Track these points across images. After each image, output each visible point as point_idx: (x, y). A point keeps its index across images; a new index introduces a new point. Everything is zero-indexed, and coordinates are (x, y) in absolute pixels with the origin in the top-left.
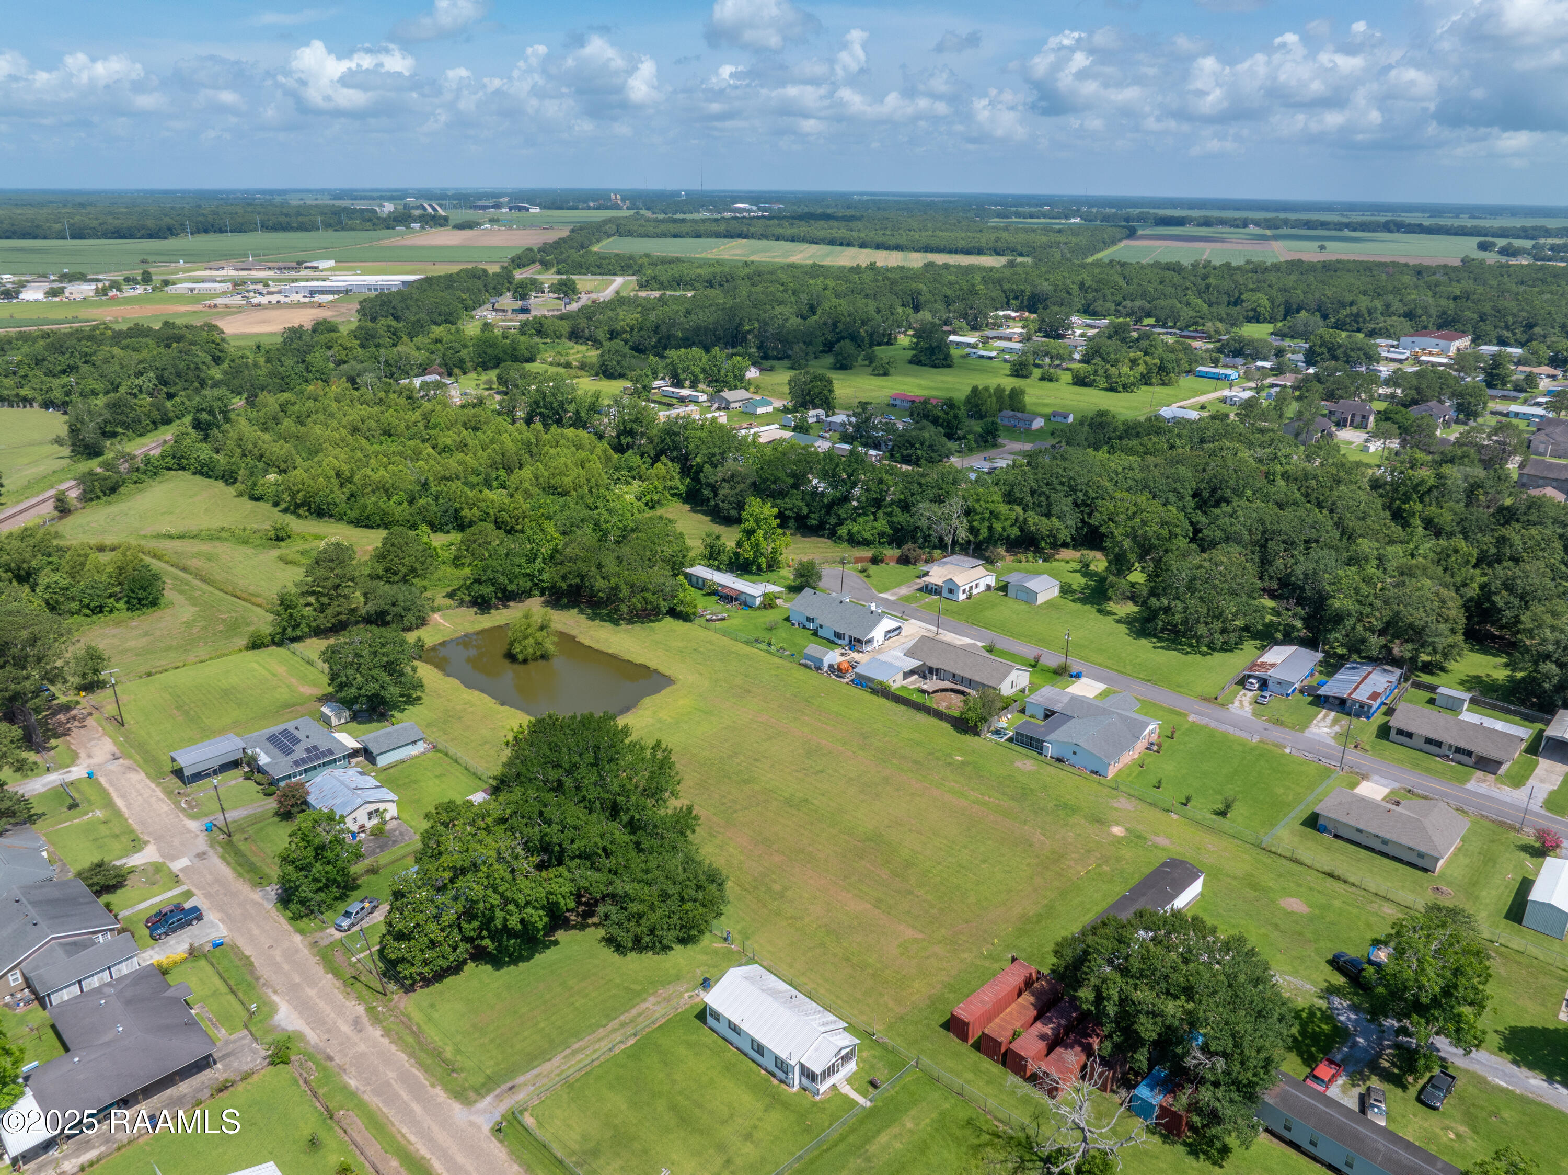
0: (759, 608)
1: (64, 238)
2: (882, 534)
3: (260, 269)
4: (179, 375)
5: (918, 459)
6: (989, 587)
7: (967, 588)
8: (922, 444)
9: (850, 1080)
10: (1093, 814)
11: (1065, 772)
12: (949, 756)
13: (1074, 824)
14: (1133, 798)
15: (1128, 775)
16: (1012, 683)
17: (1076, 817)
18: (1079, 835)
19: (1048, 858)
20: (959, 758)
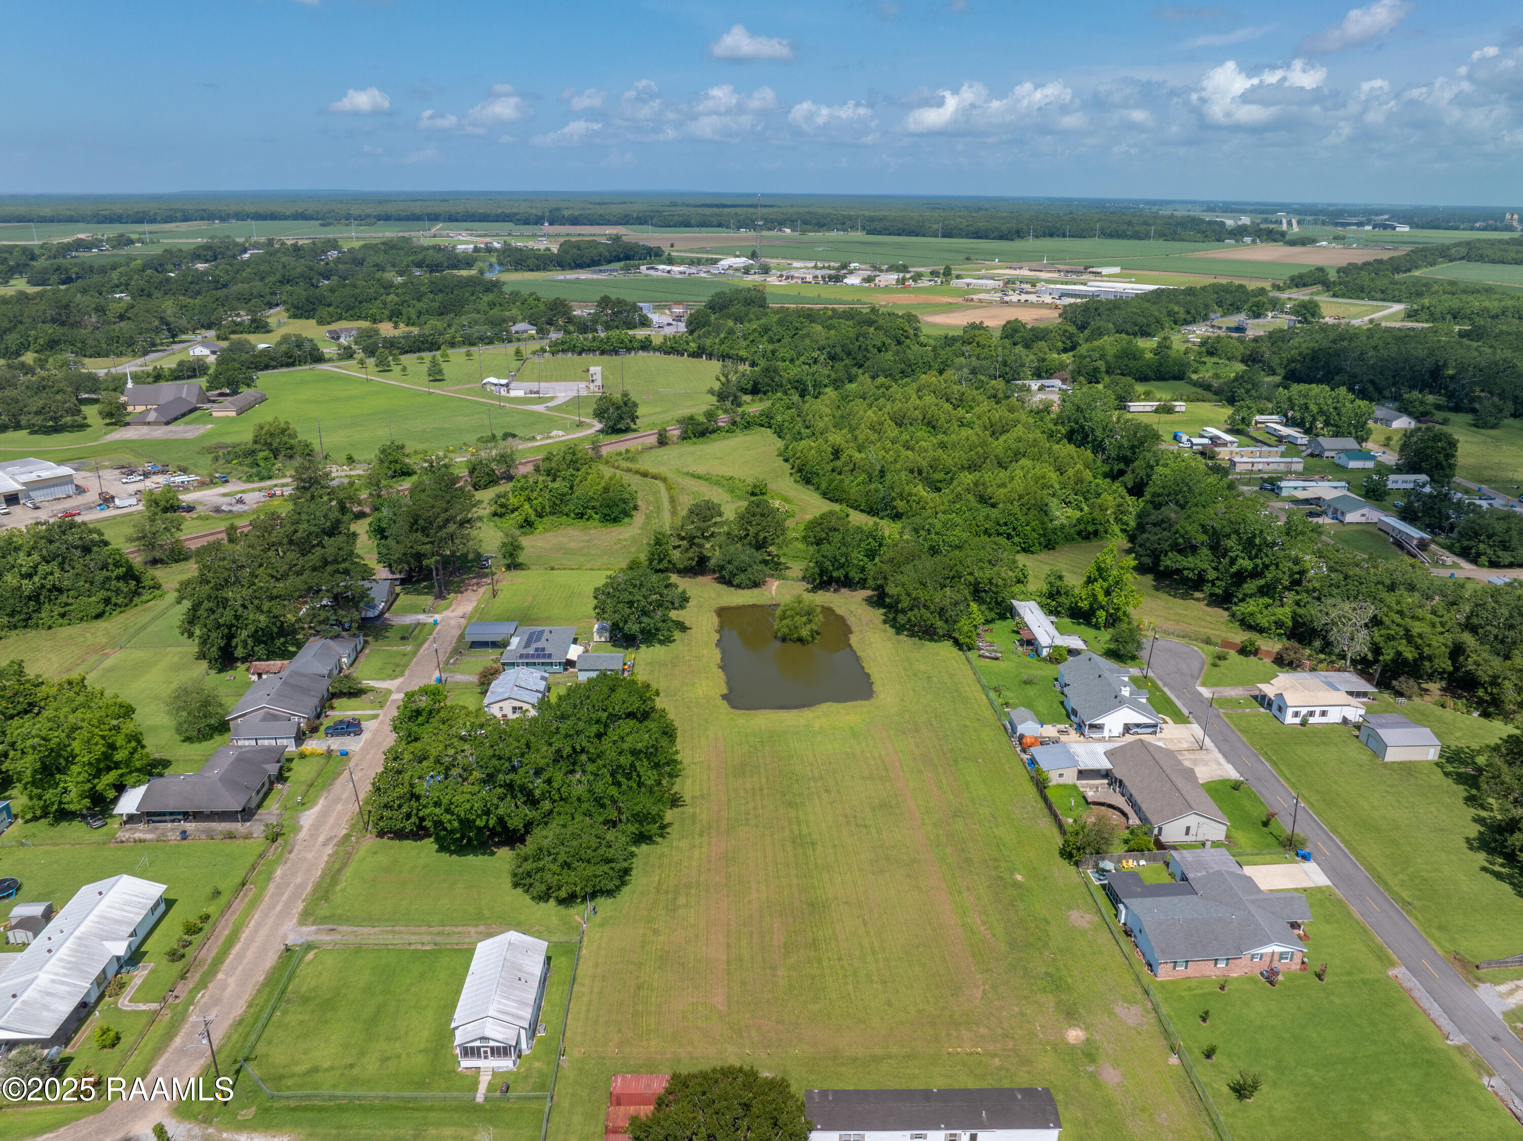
0: (1044, 660)
1: (937, 236)
2: (1279, 624)
3: (1050, 271)
4: (849, 354)
5: (1479, 555)
6: (1345, 721)
7: (1304, 711)
8: (1489, 537)
9: (495, 1074)
10: (1074, 1004)
11: (1117, 948)
12: (1012, 871)
13: (1036, 1002)
14: (1154, 1015)
15: (1190, 989)
16: (1188, 829)
17: (1050, 996)
18: (1023, 1015)
19: (951, 1017)
20: (1019, 877)
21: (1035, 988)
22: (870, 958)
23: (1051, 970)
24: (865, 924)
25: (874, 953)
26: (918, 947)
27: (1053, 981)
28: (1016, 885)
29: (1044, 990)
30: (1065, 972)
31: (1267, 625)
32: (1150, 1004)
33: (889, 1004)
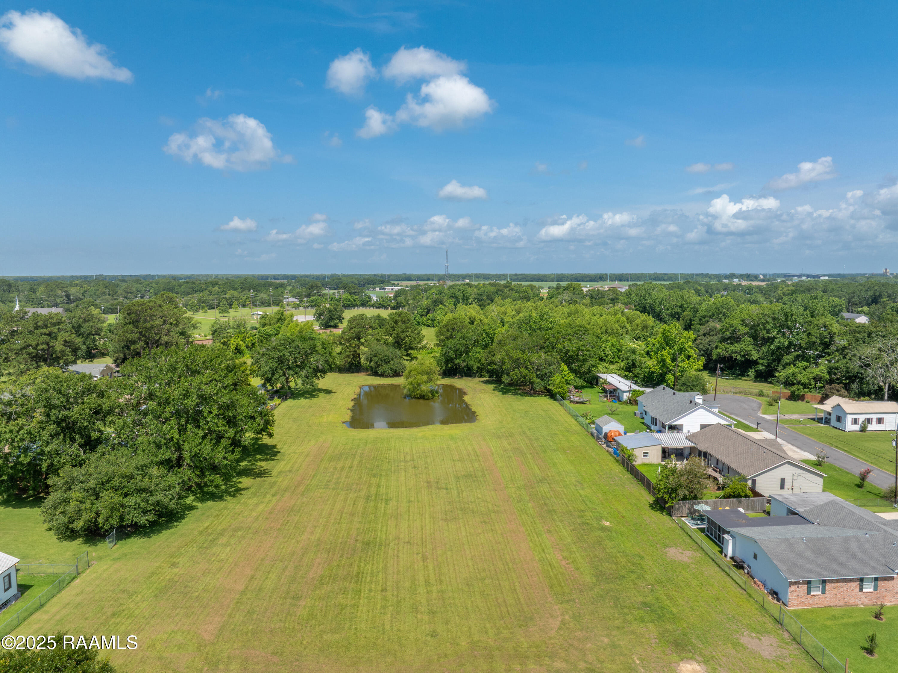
7: (862, 418)
10: (684, 635)
11: (728, 579)
12: (599, 519)
13: (632, 632)
14: (795, 646)
15: (834, 618)
16: (783, 481)
17: (650, 626)
18: (614, 646)
19: (515, 649)
20: (607, 524)
21: (630, 617)
22: (421, 590)
23: (650, 599)
24: (424, 559)
25: (427, 584)
26: (483, 579)
27: (652, 610)
28: (603, 529)
29: (642, 620)
30: (668, 602)
31: (807, 381)
32: (786, 635)
33: (434, 634)
